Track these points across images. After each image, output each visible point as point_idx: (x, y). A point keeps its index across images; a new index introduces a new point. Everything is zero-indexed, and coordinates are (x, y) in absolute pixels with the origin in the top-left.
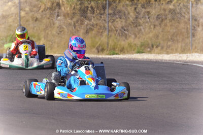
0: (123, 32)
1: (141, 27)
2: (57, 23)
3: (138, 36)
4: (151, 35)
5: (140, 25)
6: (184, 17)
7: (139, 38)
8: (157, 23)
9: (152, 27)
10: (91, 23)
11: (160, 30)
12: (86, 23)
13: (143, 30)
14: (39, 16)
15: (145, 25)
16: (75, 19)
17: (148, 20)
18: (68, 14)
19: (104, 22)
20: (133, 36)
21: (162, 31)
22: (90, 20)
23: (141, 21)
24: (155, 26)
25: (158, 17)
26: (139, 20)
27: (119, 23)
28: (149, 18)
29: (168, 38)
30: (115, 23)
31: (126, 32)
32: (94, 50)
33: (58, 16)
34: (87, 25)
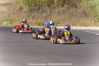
0: (46, 18)
2: (22, 15)
3: (51, 19)
4: (56, 19)
5: (52, 16)
6: (67, 13)
8: (58, 15)
9: (56, 16)
13: (53, 18)
14: (15, 12)
16: (28, 13)
18: (26, 12)
21: (60, 18)
22: (34, 14)
23: (52, 14)
24: (57, 16)
25: (58, 13)
27: (44, 15)
28: (55, 13)
30: (43, 15)
32: (37, 24)
33: (22, 12)
34: (33, 15)
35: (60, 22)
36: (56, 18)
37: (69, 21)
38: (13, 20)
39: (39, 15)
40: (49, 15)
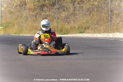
1: (78, 16)
2: (25, 15)
3: (76, 22)
4: (84, 21)
5: (76, 15)
6: (104, 9)
7: (76, 23)
8: (87, 13)
10: (46, 14)
11: (90, 18)
12: (42, 14)
13: (78, 18)
15: (80, 15)
16: (35, 12)
17: (82, 12)
19: (54, 13)
20: (73, 22)
21: (91, 19)
23: (77, 13)
25: (88, 10)
26: (76, 11)
27: (64, 14)
28: (82, 10)
29: (95, 23)
30: (61, 14)
31: (68, 20)
33: (25, 10)
35: (91, 26)
36: (84, 19)
37: (107, 24)
38: (9, 23)
39: (55, 15)
40: (72, 14)
